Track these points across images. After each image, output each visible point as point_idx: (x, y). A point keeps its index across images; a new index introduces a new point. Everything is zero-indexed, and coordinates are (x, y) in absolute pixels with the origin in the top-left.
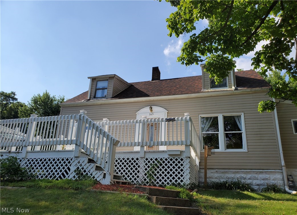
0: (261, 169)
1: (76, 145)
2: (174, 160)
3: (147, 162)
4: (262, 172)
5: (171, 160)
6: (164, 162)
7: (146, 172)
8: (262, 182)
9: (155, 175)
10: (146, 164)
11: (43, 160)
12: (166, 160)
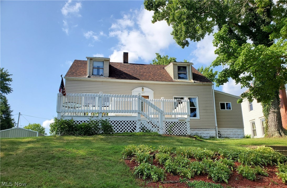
1: (139, 113)
2: (182, 123)
3: (167, 123)
4: (207, 130)
5: (180, 122)
6: (176, 124)
7: (167, 129)
8: (206, 135)
9: (172, 130)
10: (166, 125)
12: (177, 122)
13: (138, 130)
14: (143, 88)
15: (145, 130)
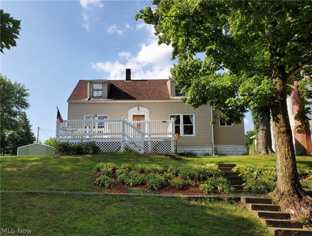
0: (202, 146)
1: (123, 135)
2: (166, 142)
3: (152, 143)
4: (203, 147)
5: (165, 142)
6: (161, 143)
7: (152, 148)
8: (202, 152)
9: (157, 149)
10: (152, 144)
11: (104, 143)
12: (162, 142)
13: (122, 150)
14: (138, 108)
15: (128, 149)
